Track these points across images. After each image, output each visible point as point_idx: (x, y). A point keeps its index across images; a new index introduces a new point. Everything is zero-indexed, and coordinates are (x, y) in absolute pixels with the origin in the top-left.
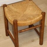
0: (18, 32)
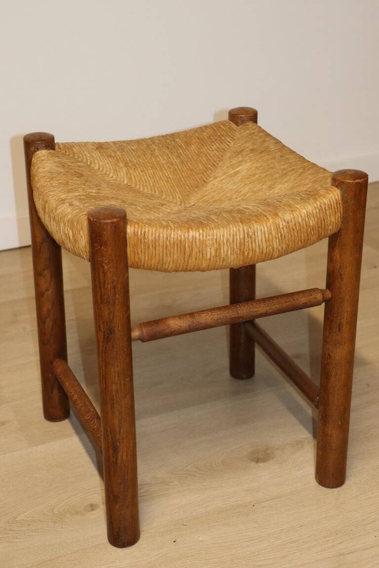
0: (135, 334)
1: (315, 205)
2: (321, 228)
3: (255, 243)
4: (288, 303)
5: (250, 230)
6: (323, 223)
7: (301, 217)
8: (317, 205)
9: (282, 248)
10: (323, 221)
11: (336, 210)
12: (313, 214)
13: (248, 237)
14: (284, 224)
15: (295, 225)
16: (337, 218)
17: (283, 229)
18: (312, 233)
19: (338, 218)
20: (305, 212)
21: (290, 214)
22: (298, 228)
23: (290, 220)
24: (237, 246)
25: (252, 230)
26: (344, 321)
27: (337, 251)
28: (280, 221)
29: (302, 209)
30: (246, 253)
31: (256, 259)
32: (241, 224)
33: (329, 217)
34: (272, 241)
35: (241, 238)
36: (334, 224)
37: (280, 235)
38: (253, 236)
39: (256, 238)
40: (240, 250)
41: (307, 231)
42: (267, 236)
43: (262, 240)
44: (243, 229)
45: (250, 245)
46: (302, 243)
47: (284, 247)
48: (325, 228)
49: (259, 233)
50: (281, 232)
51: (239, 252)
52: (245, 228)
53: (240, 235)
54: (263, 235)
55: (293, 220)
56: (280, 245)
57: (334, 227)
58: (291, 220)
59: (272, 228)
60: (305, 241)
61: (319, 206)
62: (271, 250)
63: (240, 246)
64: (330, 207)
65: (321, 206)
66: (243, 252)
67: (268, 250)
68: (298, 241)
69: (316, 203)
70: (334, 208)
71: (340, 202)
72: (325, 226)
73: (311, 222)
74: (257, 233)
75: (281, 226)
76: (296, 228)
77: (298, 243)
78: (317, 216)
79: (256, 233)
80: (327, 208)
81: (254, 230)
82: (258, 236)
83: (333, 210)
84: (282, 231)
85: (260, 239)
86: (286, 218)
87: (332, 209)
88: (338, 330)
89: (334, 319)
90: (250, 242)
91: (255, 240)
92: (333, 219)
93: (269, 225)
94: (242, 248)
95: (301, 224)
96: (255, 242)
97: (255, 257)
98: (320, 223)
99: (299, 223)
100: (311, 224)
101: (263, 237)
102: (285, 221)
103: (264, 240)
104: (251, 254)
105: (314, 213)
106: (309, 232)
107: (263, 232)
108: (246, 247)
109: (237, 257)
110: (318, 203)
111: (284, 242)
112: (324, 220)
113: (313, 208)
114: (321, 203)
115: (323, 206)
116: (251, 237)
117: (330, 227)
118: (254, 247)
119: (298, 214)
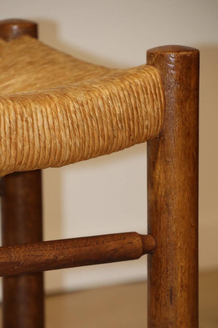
1: (122, 85)
2: (133, 121)
3: (33, 131)
4: (89, 248)
5: (24, 110)
6: (135, 112)
7: (102, 99)
8: (125, 85)
9: (75, 144)
10: (134, 110)
11: (154, 96)
12: (120, 98)
13: (22, 121)
14: (77, 106)
15: (93, 109)
16: (155, 109)
17: (75, 112)
18: (120, 126)
19: (158, 109)
20: (108, 93)
21: (85, 94)
22: (97, 114)
23: (84, 102)
24: (5, 133)
25: (28, 110)
26: (177, 284)
27: (159, 167)
28: (71, 102)
29: (103, 89)
30: (20, 146)
31: (35, 157)
32: (11, 102)
33: (143, 105)
34: (59, 131)
35: (11, 120)
36: (153, 119)
37: (70, 122)
38: (30, 120)
39: (35, 122)
40: (11, 138)
41: (111, 122)
42: (51, 122)
43: (43, 127)
44: (14, 107)
45: (26, 132)
46: (104, 140)
47: (78, 144)
48: (138, 123)
49: (39, 115)
50: (71, 118)
51: (8, 143)
52: (18, 106)
53: (9, 115)
54: (45, 119)
55: (89, 101)
56: (71, 138)
57: (153, 123)
58: (87, 103)
59: (58, 110)
60: (109, 138)
61: (128, 87)
62: (58, 144)
63: (10, 133)
64: (145, 90)
65: (131, 87)
66: (16, 144)
67: (53, 145)
68: (99, 137)
69: (123, 83)
70: (151, 93)
71: (160, 86)
72: (138, 118)
73: (117, 109)
74: (36, 115)
75: (72, 108)
76: (95, 114)
77: (99, 141)
78: (125, 102)
79: (34, 115)
80: (140, 92)
81: (31, 110)
82: (37, 120)
83: (149, 96)
84: (73, 115)
85: (40, 124)
86: (79, 99)
87: (148, 94)
88: (168, 301)
89: (163, 283)
90: (25, 128)
91: (33, 124)
92: (149, 108)
93: (53, 105)
94: (13, 137)
95: (102, 109)
96: (33, 128)
97: (34, 153)
98: (130, 112)
99: (99, 108)
100: (118, 112)
101: (45, 122)
102: (77, 102)
103: (46, 126)
104: (26, 147)
105: (122, 96)
106: (114, 124)
107: (44, 114)
108: (20, 137)
109: (6, 150)
110: (127, 83)
111: (77, 134)
112: (136, 108)
113: (119, 88)
114: (130, 83)
115: (134, 88)
116: (27, 121)
117: (146, 123)
118: (31, 137)
119: (97, 94)
